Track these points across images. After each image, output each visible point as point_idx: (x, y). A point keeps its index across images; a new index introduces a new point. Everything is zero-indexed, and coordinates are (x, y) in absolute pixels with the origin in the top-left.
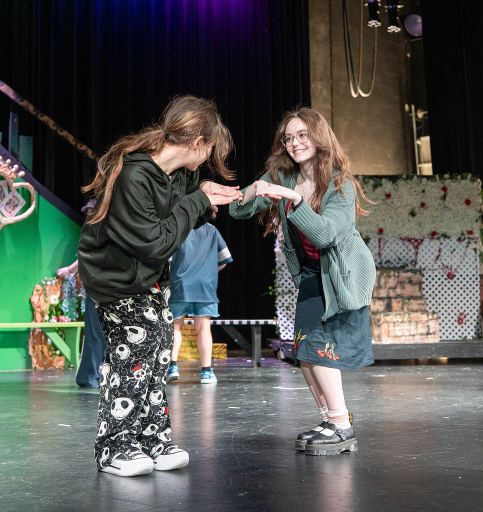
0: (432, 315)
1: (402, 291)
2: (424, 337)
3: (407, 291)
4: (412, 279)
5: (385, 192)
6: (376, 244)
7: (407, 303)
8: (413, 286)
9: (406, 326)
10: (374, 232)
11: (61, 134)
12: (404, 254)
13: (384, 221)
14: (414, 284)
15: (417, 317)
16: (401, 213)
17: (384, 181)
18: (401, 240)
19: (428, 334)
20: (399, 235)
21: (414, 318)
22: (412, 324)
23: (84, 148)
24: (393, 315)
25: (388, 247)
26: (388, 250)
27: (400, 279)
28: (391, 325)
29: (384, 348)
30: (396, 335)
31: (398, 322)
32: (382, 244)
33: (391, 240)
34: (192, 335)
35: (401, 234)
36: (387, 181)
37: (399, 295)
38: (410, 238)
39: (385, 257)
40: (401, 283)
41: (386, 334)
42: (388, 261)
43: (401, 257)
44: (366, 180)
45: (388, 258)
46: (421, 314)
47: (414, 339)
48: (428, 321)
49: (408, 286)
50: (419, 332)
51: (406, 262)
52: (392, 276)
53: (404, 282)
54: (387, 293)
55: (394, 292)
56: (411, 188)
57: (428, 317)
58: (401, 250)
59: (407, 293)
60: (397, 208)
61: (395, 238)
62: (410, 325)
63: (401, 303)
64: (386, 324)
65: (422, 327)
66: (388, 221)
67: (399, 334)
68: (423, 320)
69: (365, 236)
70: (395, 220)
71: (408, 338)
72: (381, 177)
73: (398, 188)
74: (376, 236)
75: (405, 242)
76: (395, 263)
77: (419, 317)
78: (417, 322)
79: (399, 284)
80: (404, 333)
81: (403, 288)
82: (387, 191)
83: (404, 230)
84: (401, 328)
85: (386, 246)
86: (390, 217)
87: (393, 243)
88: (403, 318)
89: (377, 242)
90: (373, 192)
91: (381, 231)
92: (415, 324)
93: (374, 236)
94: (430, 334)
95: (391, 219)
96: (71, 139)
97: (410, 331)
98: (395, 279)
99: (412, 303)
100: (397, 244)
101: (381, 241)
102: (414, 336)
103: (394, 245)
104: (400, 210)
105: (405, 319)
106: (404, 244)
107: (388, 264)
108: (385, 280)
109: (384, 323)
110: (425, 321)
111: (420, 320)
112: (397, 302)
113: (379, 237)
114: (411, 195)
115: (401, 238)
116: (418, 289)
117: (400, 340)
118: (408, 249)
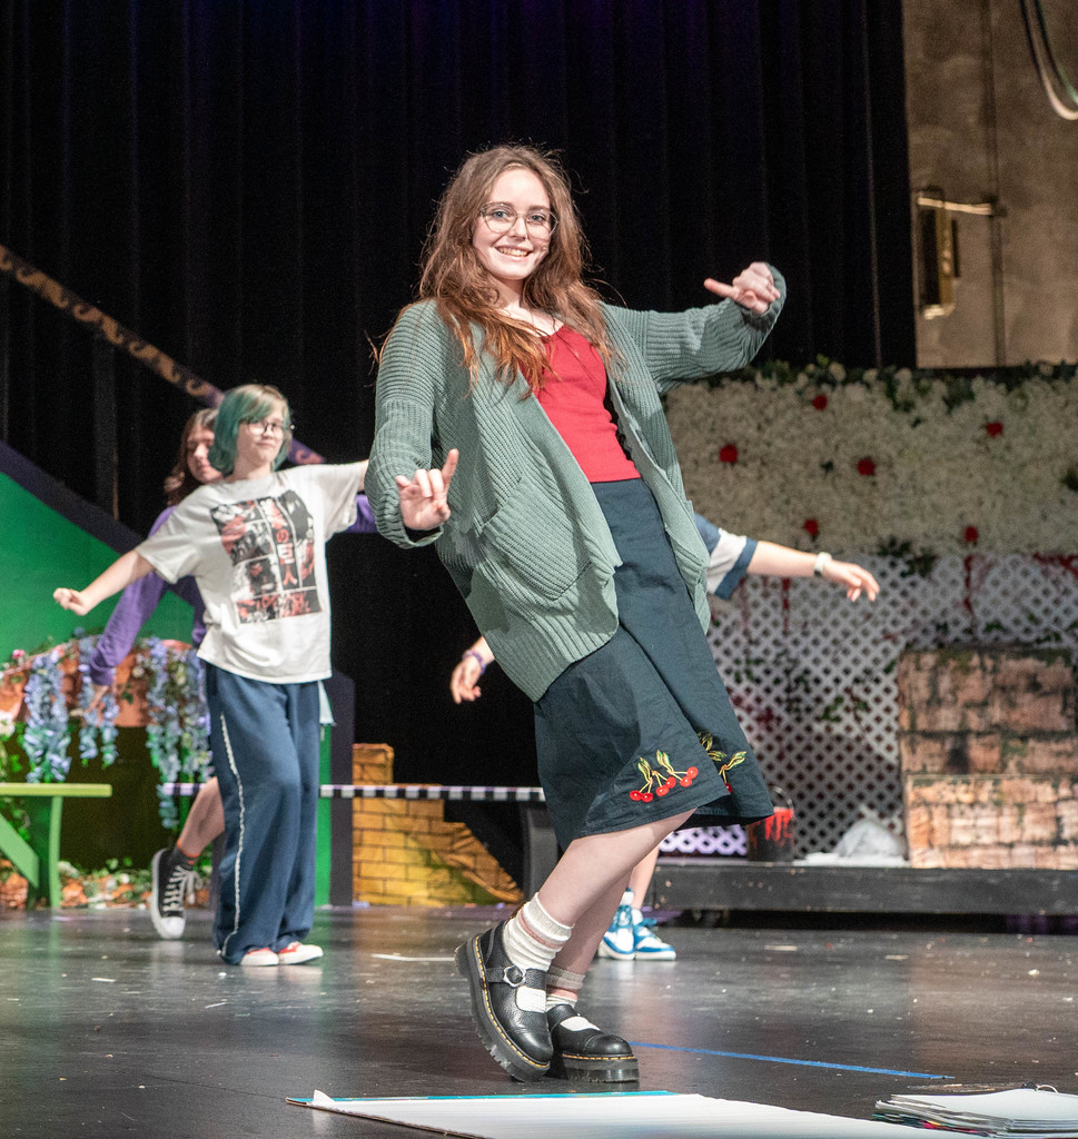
0: (1071, 788)
1: (1008, 713)
2: (1041, 850)
3: (1023, 715)
4: (1039, 679)
5: (986, 417)
6: (957, 573)
7: (1015, 751)
8: (1043, 699)
9: (987, 819)
10: (952, 537)
11: (27, 281)
12: (1047, 602)
13: (981, 503)
14: (1046, 694)
15: (1022, 792)
16: (1037, 480)
17: (978, 384)
18: (1036, 562)
19: (1057, 841)
20: (1030, 546)
21: (1010, 793)
22: (1006, 811)
23: (94, 315)
24: (943, 784)
25: (996, 583)
26: (995, 593)
27: (1000, 678)
28: (938, 812)
29: (898, 879)
30: (953, 841)
31: (959, 802)
32: (974, 575)
33: (1005, 562)
34: (430, 833)
35: (1037, 545)
36: (991, 383)
37: (997, 726)
38: (1067, 555)
39: (986, 612)
40: (1003, 689)
41: (925, 837)
42: (995, 626)
43: (1038, 612)
44: (924, 383)
45: (996, 614)
46: (1034, 781)
47: (1010, 856)
48: (1055, 804)
49: (1026, 700)
50: (1027, 835)
51: (1055, 628)
52: (975, 668)
53: (1014, 688)
54: (959, 718)
55: (980, 716)
56: (1067, 404)
57: (1056, 792)
58: (1037, 592)
59: (1022, 721)
60: (1023, 465)
61: (1018, 557)
62: (1000, 814)
63: (997, 749)
64: (922, 810)
65: (1036, 822)
66: (994, 505)
67: (965, 838)
68: (1041, 799)
69: (922, 549)
70: (1018, 502)
71: (992, 852)
72: (970, 373)
73: (1027, 403)
74: (957, 548)
75: (1051, 568)
76: (1017, 631)
77: (1028, 792)
78: (1021, 807)
79: (998, 692)
80: (978, 837)
81: (1012, 704)
82: (992, 415)
83: (1046, 529)
84: (971, 822)
85: (989, 580)
86: (999, 492)
87: (1010, 568)
88: (976, 794)
89: (961, 567)
90: (947, 419)
91: (971, 534)
92: (1015, 810)
93: (950, 550)
94: (1065, 843)
95: (1001, 497)
96: (55, 293)
97: (998, 832)
98: (983, 678)
99: (1033, 749)
100: (1026, 573)
101: (973, 564)
102: (1011, 846)
103: (1016, 575)
104: (1032, 471)
105: (984, 797)
106: (1045, 573)
107: (995, 633)
108: (953, 681)
109: (917, 805)
110: (1048, 803)
111: (1032, 798)
112: (983, 745)
113: (966, 553)
114: (1067, 426)
115: (1036, 556)
116: (1058, 708)
117: (966, 859)
118: (1062, 588)
